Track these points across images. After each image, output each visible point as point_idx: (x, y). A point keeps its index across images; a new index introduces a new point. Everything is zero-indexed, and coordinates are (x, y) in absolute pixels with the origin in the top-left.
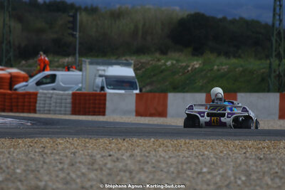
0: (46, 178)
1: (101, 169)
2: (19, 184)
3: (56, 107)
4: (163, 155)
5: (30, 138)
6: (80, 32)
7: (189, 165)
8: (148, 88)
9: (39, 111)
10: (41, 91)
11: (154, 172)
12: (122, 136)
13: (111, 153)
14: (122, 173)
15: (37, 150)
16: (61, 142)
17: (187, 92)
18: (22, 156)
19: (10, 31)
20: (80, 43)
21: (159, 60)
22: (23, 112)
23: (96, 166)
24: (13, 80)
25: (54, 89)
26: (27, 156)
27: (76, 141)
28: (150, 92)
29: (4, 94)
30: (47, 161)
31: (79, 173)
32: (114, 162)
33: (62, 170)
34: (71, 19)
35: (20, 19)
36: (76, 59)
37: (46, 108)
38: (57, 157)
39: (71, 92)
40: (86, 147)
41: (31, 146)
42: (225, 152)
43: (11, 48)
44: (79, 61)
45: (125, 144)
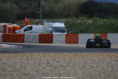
0: (29, 70)
1: (52, 66)
2: (18, 72)
3: (32, 40)
4: (77, 60)
5: (22, 53)
6: (42, 9)
7: (88, 64)
8: (70, 32)
9: (26, 42)
10: (26, 33)
11: (74, 67)
12: (60, 52)
13: (55, 59)
14: (60, 67)
15: (25, 58)
16: (35, 54)
17: (87, 33)
18: (19, 61)
20: (42, 14)
21: (75, 20)
22: (19, 42)
23: (49, 65)
24: (14, 29)
25: (31, 33)
26: (21, 61)
27: (41, 54)
29: (11, 35)
30: (29, 62)
31: (42, 67)
32: (57, 63)
33: (35, 66)
34: (38, 3)
35: (17, 4)
36: (40, 20)
37: (28, 41)
39: (38, 34)
40: (45, 56)
41: (22, 56)
42: (103, 58)
43: (13, 16)
44: (42, 21)
45: (61, 55)
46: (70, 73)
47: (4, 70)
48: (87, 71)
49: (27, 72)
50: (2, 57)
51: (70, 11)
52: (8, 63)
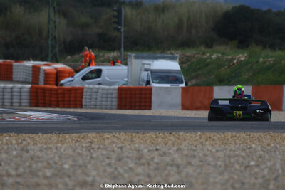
0: (94, 173)
1: (149, 164)
2: (67, 179)
3: (102, 101)
4: (210, 148)
5: (77, 133)
6: (125, 26)
7: (236, 158)
8: (194, 82)
9: (86, 105)
10: (87, 86)
11: (202, 166)
12: (167, 130)
13: (158, 147)
14: (169, 168)
15: (84, 145)
16: (108, 136)
17: (233, 85)
18: (70, 152)
20: (125, 38)
21: (204, 54)
22: (69, 107)
23: (143, 161)
24: (59, 75)
25: (99, 84)
26: (74, 151)
27: (122, 136)
28: (197, 85)
29: (51, 90)
30: (94, 156)
31: (126, 168)
32: (162, 156)
33: (109, 164)
34: (116, 13)
35: (65, 15)
36: (121, 54)
37: (92, 103)
39: (117, 87)
40: (132, 141)
41: (78, 141)
42: (272, 145)
43: (56, 43)
44: (124, 55)
45: (172, 138)
46: (194, 181)
47: (34, 174)
48: (236, 177)
49: (89, 179)
50: (28, 144)
51: (193, 31)
52: (43, 157)
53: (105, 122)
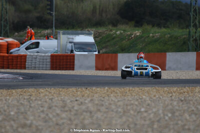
0: (32, 118)
1: (70, 111)
2: (12, 122)
3: (40, 65)
4: (113, 99)
5: (21, 88)
6: (55, 11)
7: (132, 106)
8: (104, 50)
9: (28, 67)
10: (29, 54)
11: (107, 112)
12: (84, 86)
13: (77, 99)
14: (85, 113)
15: (26, 97)
16: (42, 91)
17: (131, 52)
18: (15, 102)
19: (7, 13)
20: (55, 20)
21: (111, 31)
22: (16, 69)
23: (67, 109)
24: (9, 46)
25: (38, 52)
26: (18, 102)
27: (53, 90)
28: (106, 53)
29: (4, 56)
30: (32, 105)
31: (54, 114)
32: (79, 105)
33: (43, 111)
34: (49, 3)
35: (13, 4)
36: (53, 31)
37: (33, 66)
38: (40, 102)
39: (50, 54)
40: (60, 94)
41: (21, 94)
42: (157, 96)
43: (7, 24)
44: (55, 32)
45: (87, 92)
46: (101, 123)
48: (131, 120)
49: (28, 122)
51: (104, 15)
53: (41, 80)
